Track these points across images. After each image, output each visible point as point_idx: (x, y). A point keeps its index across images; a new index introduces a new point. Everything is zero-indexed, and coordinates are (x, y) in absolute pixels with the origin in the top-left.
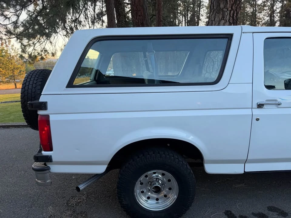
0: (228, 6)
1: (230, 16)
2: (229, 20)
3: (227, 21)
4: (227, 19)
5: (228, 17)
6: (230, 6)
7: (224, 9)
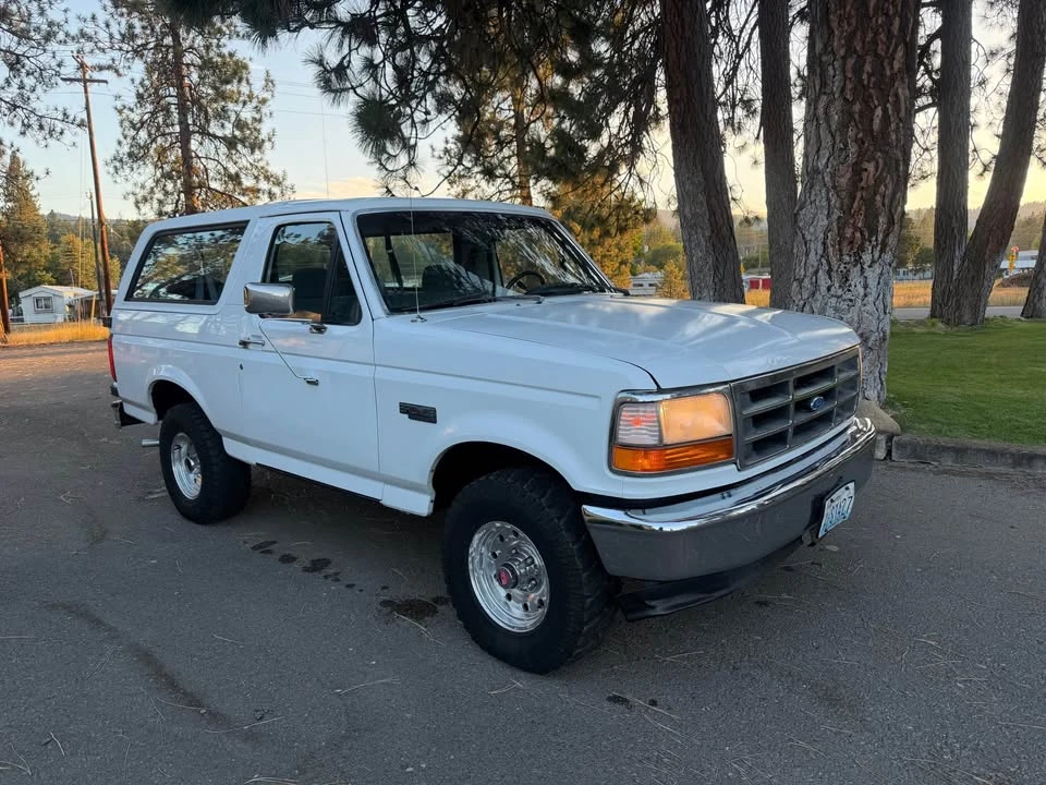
0: (835, 44)
1: (845, 77)
2: (843, 90)
3: (836, 96)
4: (835, 89)
5: (836, 84)
6: (843, 42)
7: (824, 59)
